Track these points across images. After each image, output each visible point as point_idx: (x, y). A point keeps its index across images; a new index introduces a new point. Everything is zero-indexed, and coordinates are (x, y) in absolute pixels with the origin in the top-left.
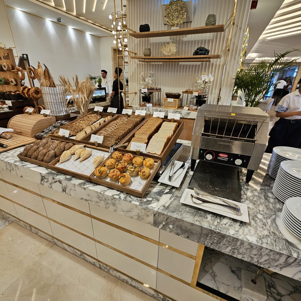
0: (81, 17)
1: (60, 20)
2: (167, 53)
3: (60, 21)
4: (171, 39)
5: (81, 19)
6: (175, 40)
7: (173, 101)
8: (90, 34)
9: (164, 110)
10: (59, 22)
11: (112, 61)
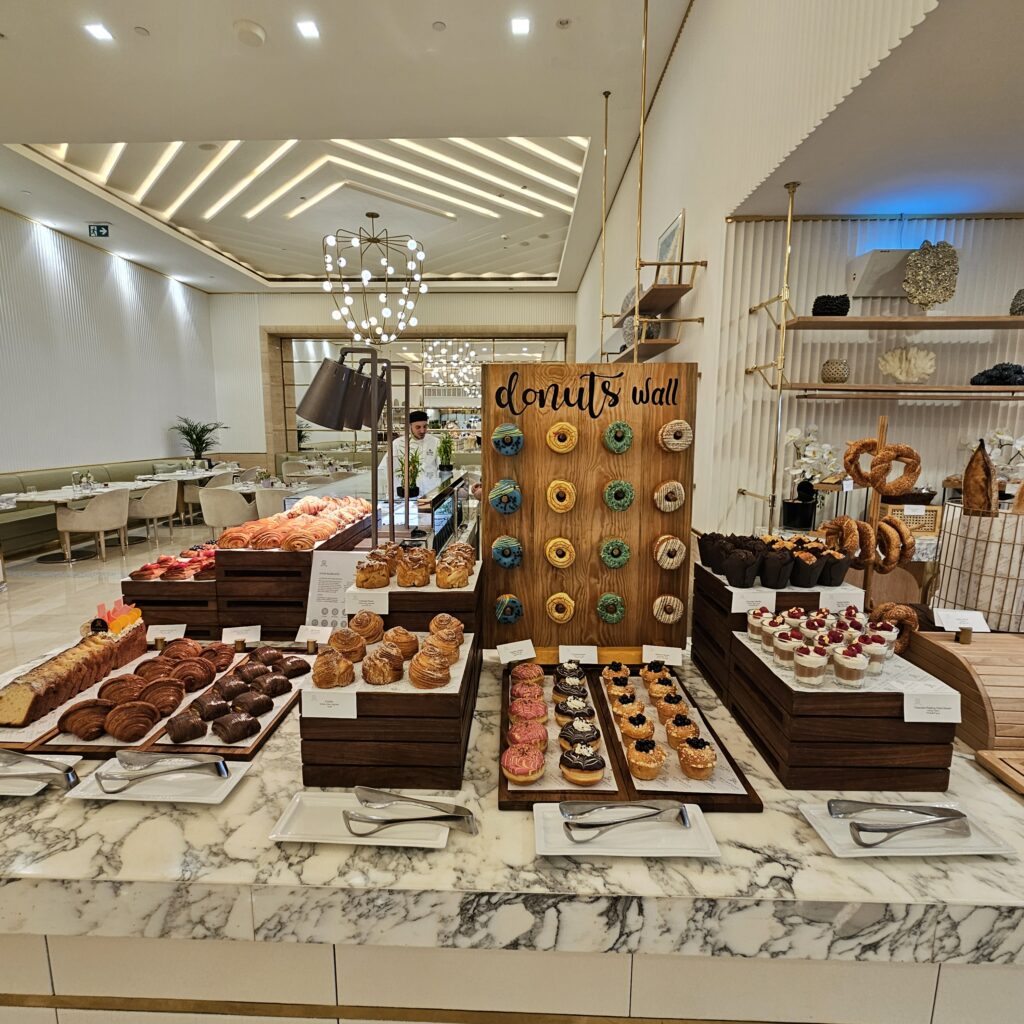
0: (182, 229)
1: (104, 231)
2: (904, 374)
3: (107, 235)
4: (871, 337)
5: (183, 234)
6: (885, 340)
7: (923, 513)
8: (183, 283)
9: (928, 544)
10: (100, 234)
11: (263, 371)
